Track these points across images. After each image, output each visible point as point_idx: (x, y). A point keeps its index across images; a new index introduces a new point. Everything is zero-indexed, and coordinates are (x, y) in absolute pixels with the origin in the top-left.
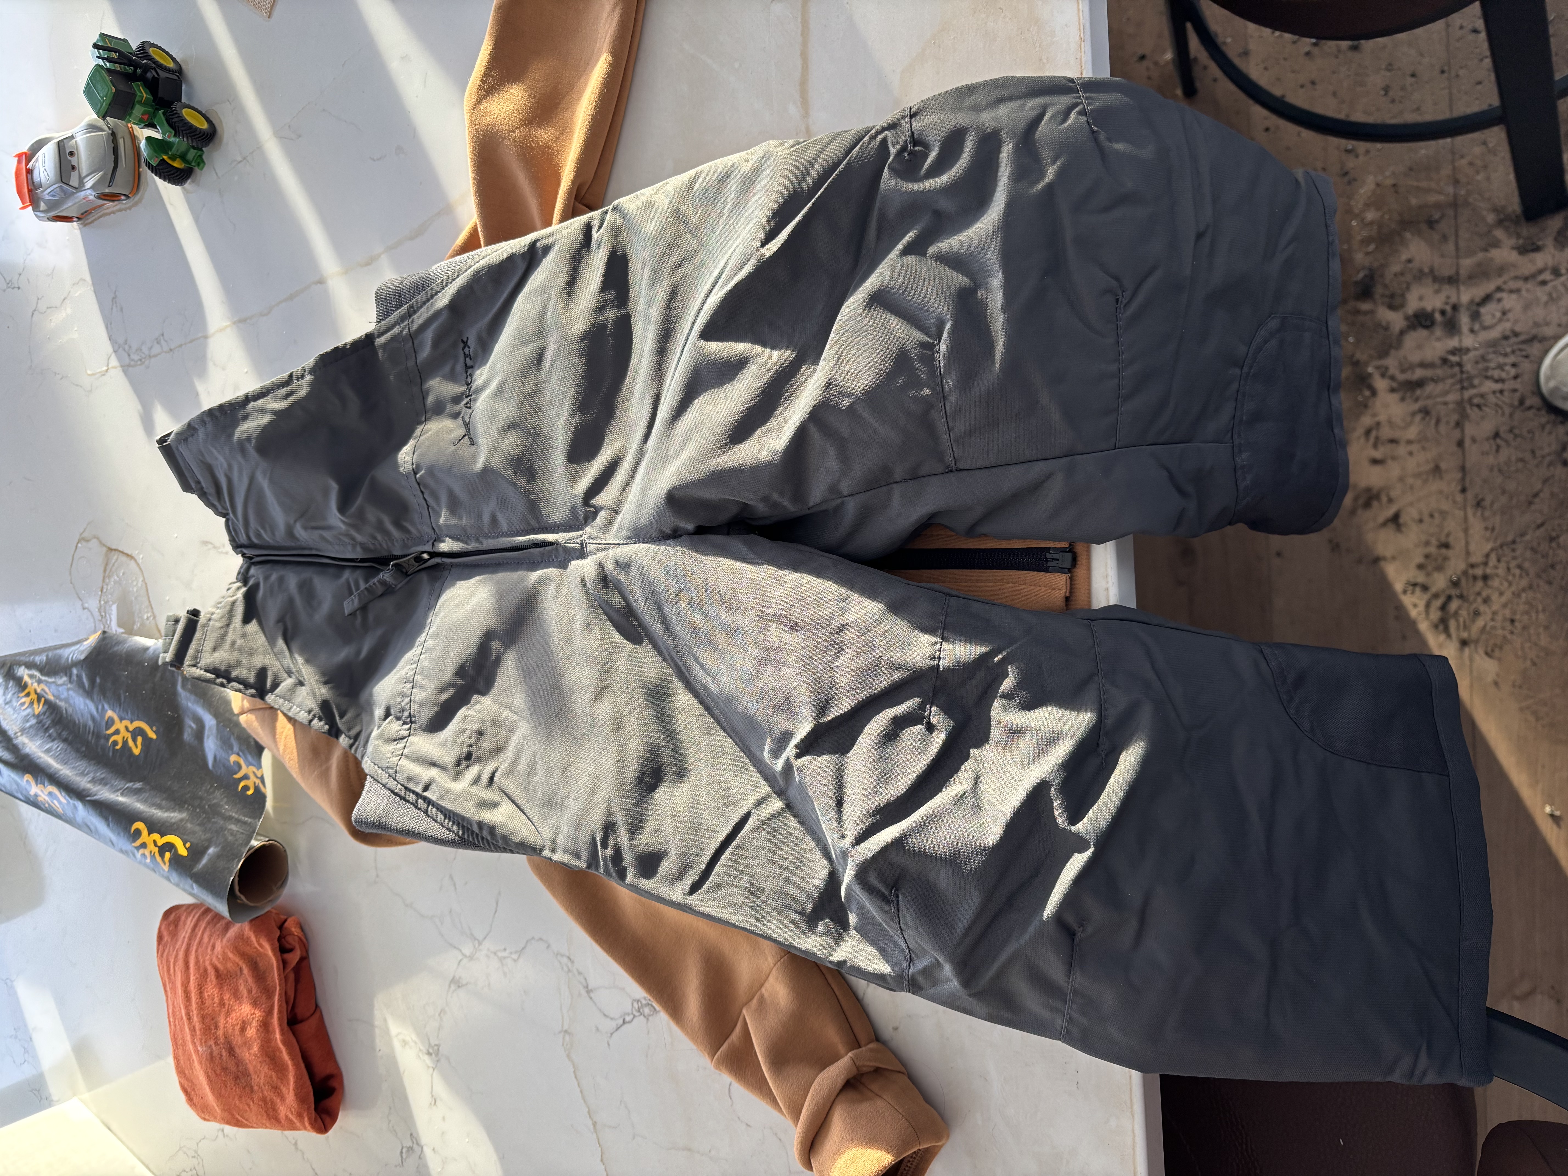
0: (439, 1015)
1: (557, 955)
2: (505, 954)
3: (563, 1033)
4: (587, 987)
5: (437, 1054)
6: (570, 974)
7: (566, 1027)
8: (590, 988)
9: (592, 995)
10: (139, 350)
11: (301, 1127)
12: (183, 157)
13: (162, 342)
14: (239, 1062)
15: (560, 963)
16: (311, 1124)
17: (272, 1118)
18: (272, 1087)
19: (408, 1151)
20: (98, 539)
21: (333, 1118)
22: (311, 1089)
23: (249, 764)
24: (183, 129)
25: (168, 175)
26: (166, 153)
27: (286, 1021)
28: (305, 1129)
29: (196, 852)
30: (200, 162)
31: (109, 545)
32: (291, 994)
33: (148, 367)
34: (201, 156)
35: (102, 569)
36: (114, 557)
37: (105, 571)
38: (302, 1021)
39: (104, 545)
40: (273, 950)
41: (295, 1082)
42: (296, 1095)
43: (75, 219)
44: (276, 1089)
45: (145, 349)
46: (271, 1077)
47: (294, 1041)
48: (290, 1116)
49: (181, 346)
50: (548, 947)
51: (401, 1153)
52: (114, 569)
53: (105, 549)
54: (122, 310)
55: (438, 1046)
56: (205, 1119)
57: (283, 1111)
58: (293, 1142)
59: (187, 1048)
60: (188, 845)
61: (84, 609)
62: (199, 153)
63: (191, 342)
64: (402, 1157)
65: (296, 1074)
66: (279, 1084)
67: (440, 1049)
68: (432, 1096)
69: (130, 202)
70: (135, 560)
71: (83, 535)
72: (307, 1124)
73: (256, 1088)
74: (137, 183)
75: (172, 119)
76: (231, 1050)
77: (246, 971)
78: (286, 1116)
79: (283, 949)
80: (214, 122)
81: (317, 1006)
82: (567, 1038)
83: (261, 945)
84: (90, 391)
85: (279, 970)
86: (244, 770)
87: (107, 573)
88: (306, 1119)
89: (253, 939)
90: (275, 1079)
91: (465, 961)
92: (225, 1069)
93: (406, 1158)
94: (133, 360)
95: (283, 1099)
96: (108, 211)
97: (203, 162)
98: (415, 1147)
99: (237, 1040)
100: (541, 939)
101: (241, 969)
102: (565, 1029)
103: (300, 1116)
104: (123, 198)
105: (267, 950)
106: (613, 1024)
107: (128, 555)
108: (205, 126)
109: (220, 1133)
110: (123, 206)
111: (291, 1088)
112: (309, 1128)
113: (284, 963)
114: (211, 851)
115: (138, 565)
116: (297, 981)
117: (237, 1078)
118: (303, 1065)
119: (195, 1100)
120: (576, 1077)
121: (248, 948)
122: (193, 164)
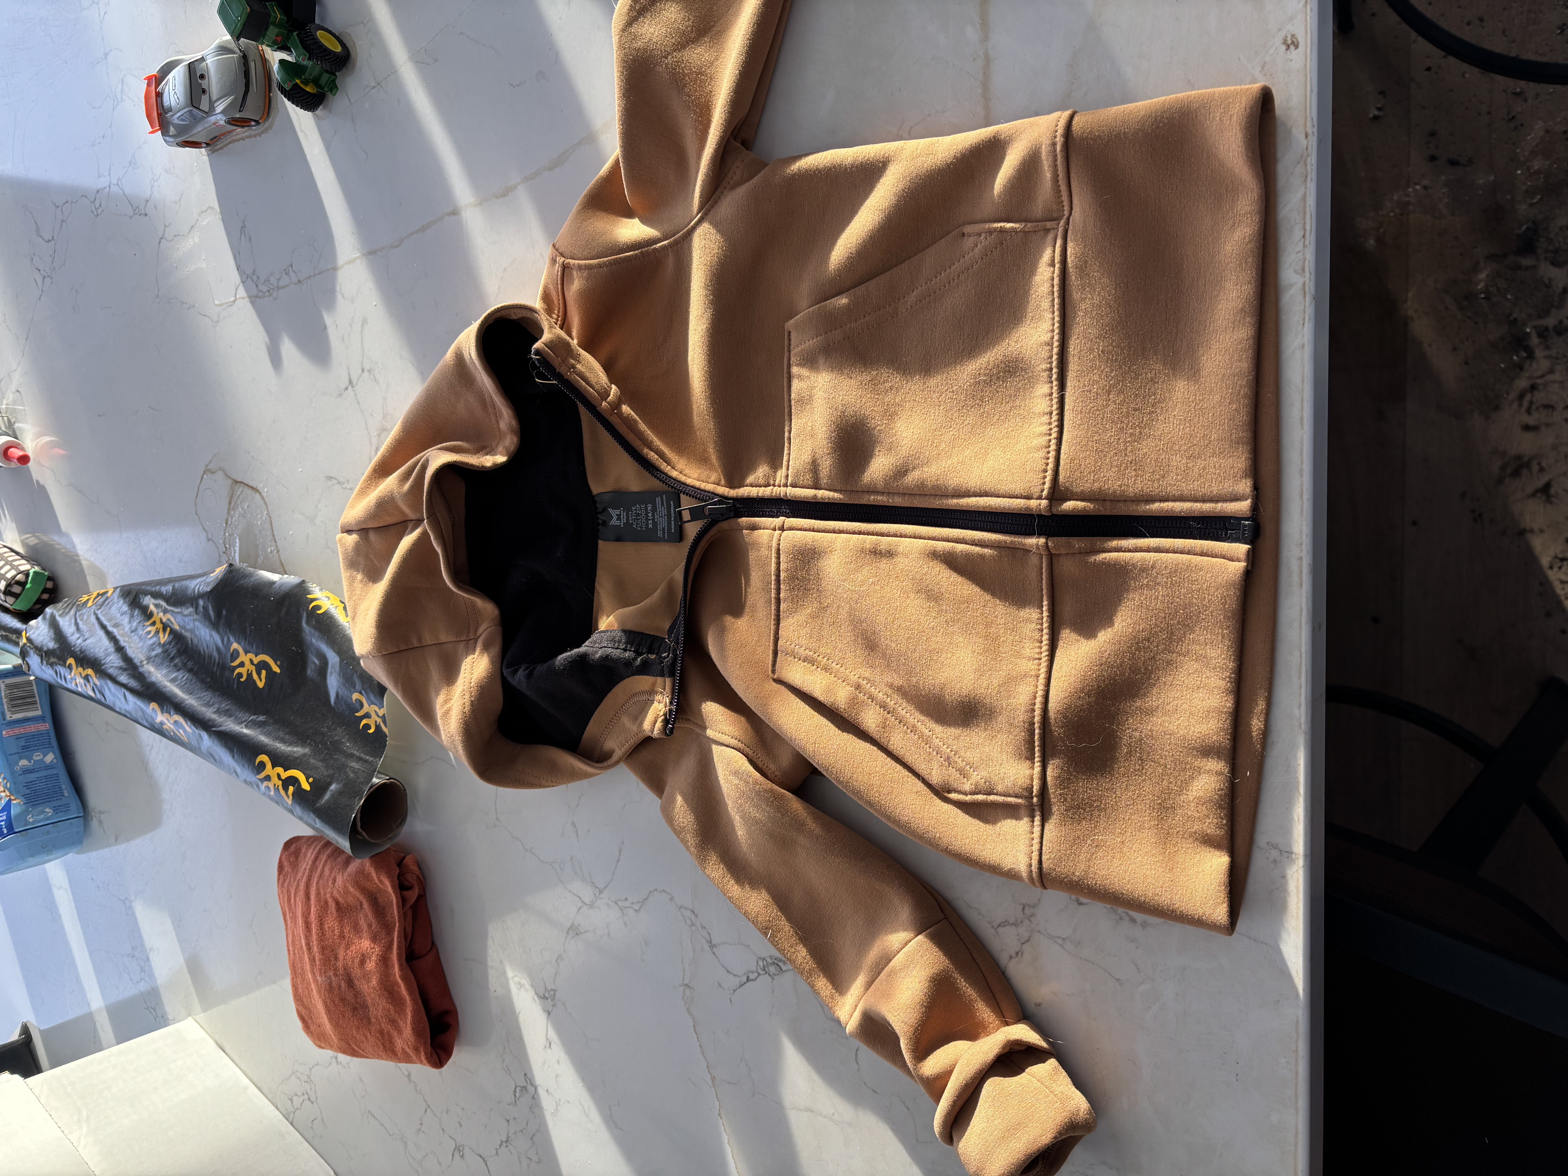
0: (557, 960)
1: (680, 907)
2: (627, 904)
3: (683, 987)
4: (711, 942)
5: (553, 999)
6: (693, 928)
7: (686, 982)
8: (713, 943)
9: (715, 949)
10: (268, 280)
11: (417, 1061)
12: (316, 82)
13: (291, 273)
14: (357, 994)
15: (683, 916)
16: (427, 1058)
17: (388, 1050)
18: (389, 1020)
19: (521, 1091)
20: (224, 471)
21: (449, 1054)
22: (427, 1023)
23: (371, 703)
24: (317, 51)
25: (301, 101)
26: (299, 77)
27: (404, 957)
28: (421, 1062)
29: (319, 788)
30: (333, 87)
31: (234, 477)
32: (409, 930)
33: (276, 299)
34: (334, 81)
35: (227, 500)
36: (239, 489)
37: (230, 503)
38: (419, 958)
39: (229, 477)
40: (393, 887)
41: (412, 1017)
42: (413, 1029)
43: (204, 145)
44: (393, 1022)
45: (273, 280)
46: (389, 1011)
47: (412, 976)
48: (407, 1050)
49: (310, 277)
50: (672, 899)
51: (515, 1091)
52: (239, 502)
53: (230, 482)
54: (250, 240)
55: (554, 991)
56: (320, 1047)
57: (399, 1044)
58: (406, 1073)
59: (306, 977)
60: (311, 780)
61: (209, 540)
62: (333, 77)
63: (320, 273)
64: (515, 1095)
65: (413, 1009)
66: (397, 1018)
67: (556, 994)
68: (547, 1039)
69: (260, 128)
70: (260, 494)
71: (209, 467)
72: (423, 1058)
73: (373, 1020)
74: (268, 108)
75: (306, 41)
76: (350, 982)
77: (366, 906)
78: (403, 1049)
79: (402, 887)
80: (347, 45)
81: (433, 944)
82: (688, 993)
83: (381, 881)
84: (218, 322)
85: (398, 907)
86: (367, 708)
87: (232, 505)
88: (423, 1053)
89: (374, 875)
90: (392, 1012)
91: (585, 908)
92: (343, 1000)
93: (520, 1096)
94: (261, 291)
95: (400, 1032)
96: (238, 137)
97: (336, 87)
98: (529, 1087)
99: (356, 972)
100: (664, 891)
101: (361, 904)
102: (685, 983)
103: (416, 1050)
104: (253, 123)
105: (387, 887)
106: (736, 982)
107: (252, 488)
108: (339, 49)
109: (334, 1060)
110: (253, 133)
111: (409, 1022)
112: (425, 1061)
113: (403, 900)
114: (333, 787)
115: (263, 498)
116: (415, 918)
117: (354, 1009)
118: (420, 1001)
119: (312, 1028)
120: (695, 1032)
121: (369, 884)
122: (326, 89)
